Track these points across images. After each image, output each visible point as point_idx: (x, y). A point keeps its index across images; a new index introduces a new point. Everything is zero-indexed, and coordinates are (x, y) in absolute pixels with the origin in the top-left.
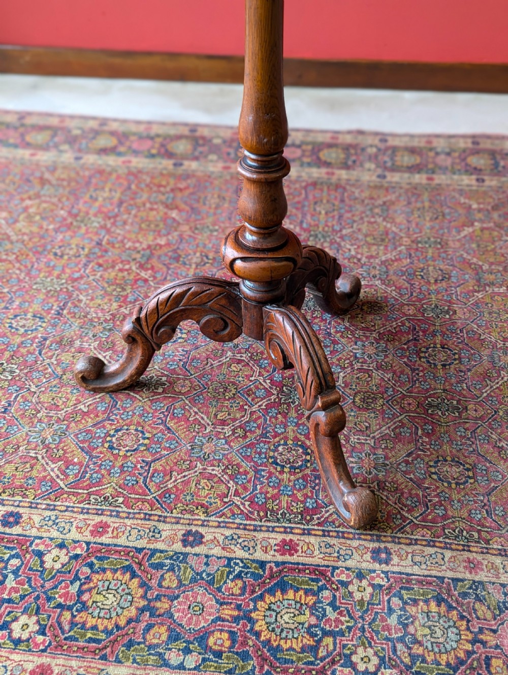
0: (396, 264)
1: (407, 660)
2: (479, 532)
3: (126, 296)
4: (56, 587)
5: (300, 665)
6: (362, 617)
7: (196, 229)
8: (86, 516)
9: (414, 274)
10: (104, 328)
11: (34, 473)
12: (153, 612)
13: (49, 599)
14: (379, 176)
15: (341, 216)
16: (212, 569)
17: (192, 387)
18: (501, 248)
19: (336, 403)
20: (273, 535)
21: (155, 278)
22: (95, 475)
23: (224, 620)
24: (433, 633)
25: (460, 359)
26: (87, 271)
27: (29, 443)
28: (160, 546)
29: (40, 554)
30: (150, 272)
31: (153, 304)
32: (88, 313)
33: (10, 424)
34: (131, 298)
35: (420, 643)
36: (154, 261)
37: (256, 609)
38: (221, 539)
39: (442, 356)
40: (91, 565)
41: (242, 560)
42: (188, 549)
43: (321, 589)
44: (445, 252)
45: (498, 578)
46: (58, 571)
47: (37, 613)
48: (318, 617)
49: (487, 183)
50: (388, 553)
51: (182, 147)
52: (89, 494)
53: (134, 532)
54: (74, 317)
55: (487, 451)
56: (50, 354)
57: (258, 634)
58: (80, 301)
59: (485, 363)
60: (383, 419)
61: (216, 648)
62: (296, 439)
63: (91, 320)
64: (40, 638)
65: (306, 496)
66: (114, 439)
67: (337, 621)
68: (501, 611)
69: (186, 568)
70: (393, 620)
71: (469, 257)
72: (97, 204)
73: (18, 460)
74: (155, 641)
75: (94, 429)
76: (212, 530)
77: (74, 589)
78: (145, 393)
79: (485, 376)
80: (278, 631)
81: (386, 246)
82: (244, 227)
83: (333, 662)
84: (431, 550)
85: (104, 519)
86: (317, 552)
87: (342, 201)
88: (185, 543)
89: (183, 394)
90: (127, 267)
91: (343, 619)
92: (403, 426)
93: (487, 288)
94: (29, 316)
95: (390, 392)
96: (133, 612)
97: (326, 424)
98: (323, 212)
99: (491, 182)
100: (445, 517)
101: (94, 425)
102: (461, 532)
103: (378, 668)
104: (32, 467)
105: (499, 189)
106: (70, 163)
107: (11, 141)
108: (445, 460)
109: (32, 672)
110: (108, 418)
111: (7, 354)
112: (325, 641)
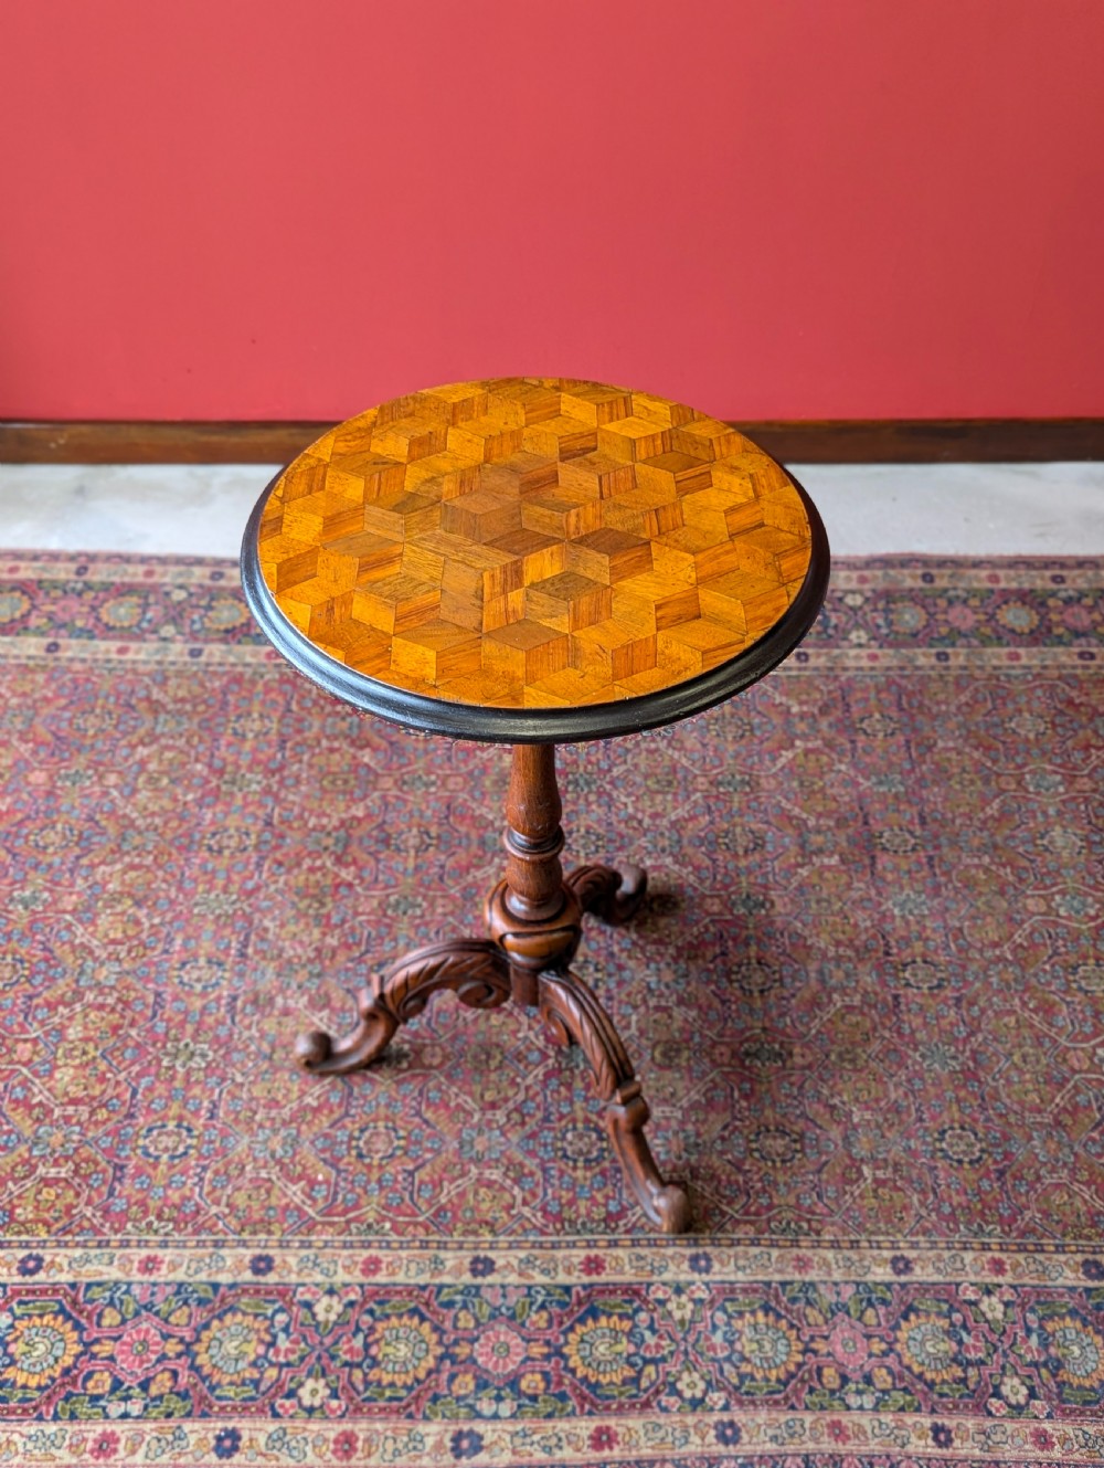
0: (690, 825)
1: (735, 1381)
2: (809, 1221)
3: (328, 917)
4: (336, 1343)
5: (623, 1399)
6: (685, 1339)
7: (405, 783)
8: (350, 1252)
9: (717, 842)
10: (310, 973)
11: (274, 1201)
12: (453, 1359)
13: (333, 1358)
16: (512, 1300)
17: (446, 1057)
18: (832, 786)
19: (637, 1095)
20: (575, 1252)
21: (362, 880)
22: (349, 1196)
23: (533, 1359)
24: (761, 1347)
25: (781, 980)
26: (264, 876)
27: (255, 1160)
28: (447, 1279)
29: (308, 1305)
30: (352, 869)
32: (282, 950)
33: (224, 1135)
34: (335, 919)
35: (748, 1360)
36: (354, 849)
37: (567, 1343)
38: (515, 1263)
40: (371, 1312)
41: (543, 1287)
42: (479, 1280)
43: (636, 1311)
44: (756, 799)
45: (829, 1274)
46: (335, 1323)
47: (324, 1375)
48: (637, 1345)
49: (813, 662)
50: (708, 1258)
52: (348, 1222)
53: (413, 1266)
54: (264, 958)
55: (817, 1113)
56: (247, 1022)
57: (573, 1371)
58: (266, 930)
59: (813, 982)
60: (691, 1079)
61: (530, 1392)
62: (587, 1120)
63: (289, 961)
64: (334, 1403)
65: (607, 1197)
66: (361, 1143)
67: (658, 1346)
68: (833, 1313)
69: (481, 1306)
70: (718, 1338)
71: (789, 806)
72: (248, 746)
73: (248, 1185)
74: (462, 1392)
75: (332, 1131)
76: (503, 1253)
77: (358, 1342)
78: (386, 1071)
79: (815, 1004)
80: (594, 1365)
81: (675, 794)
83: (658, 1392)
84: (754, 1251)
85: (373, 1252)
86: (627, 1268)
88: (475, 1272)
89: (437, 1067)
90: (318, 863)
91: (663, 1343)
92: (715, 1087)
93: (814, 859)
94: (202, 961)
96: (431, 1362)
97: (628, 1121)
99: (818, 659)
100: (770, 1207)
101: (332, 1126)
102: (788, 1223)
103: (705, 1393)
104: (268, 1192)
105: (830, 673)
106: (185, 664)
107: (79, 623)
108: (768, 1130)
109: (336, 1441)
110: (347, 1114)
111: (190, 1028)
112: (647, 1370)
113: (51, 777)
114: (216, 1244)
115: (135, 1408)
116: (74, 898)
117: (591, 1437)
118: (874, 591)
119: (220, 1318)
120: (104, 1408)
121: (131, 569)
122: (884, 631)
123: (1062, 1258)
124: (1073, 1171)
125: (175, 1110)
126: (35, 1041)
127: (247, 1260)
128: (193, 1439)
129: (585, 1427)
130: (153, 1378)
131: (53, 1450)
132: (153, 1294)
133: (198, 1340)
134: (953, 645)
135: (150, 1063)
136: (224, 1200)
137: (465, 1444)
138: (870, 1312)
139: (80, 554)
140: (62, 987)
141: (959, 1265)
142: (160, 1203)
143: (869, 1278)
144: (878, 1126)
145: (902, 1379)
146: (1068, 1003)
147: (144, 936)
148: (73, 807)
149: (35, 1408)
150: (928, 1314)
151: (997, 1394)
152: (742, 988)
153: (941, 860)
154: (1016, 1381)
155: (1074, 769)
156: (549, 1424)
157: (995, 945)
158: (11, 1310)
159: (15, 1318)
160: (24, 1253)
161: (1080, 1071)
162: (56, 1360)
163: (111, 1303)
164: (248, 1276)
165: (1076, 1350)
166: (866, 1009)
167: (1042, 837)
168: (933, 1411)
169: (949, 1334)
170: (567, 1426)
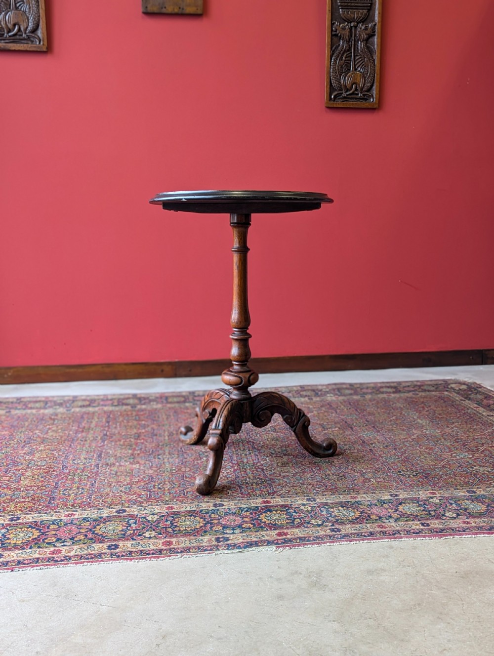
1: (334, 520)
2: (353, 490)
3: (134, 448)
4: (158, 524)
5: (288, 526)
6: (310, 514)
8: (160, 506)
10: (129, 458)
11: (123, 499)
12: (211, 523)
13: (157, 527)
16: (233, 511)
20: (257, 500)
21: (147, 442)
22: (156, 496)
23: (246, 521)
24: (343, 513)
26: (106, 443)
27: (113, 492)
28: (204, 509)
29: (144, 518)
30: (142, 440)
32: (116, 455)
33: (98, 489)
34: (137, 449)
35: (339, 516)
36: (142, 437)
37: (260, 517)
38: (233, 504)
40: (173, 517)
41: (246, 507)
42: (218, 508)
43: (287, 510)
45: (365, 499)
46: (156, 520)
47: (154, 530)
48: (290, 516)
50: (314, 499)
51: (132, 401)
52: (157, 501)
53: (188, 507)
54: (109, 457)
55: (348, 471)
56: (104, 468)
57: (264, 522)
58: (108, 452)
61: (247, 527)
63: (120, 457)
64: (160, 536)
66: (159, 486)
67: (299, 516)
68: (370, 506)
69: (220, 513)
70: (324, 513)
72: (93, 423)
73: (111, 497)
74: (217, 530)
75: (146, 485)
77: (168, 523)
80: (273, 521)
83: (302, 524)
84: (333, 496)
85: (170, 506)
86: (281, 502)
88: (215, 507)
89: (187, 471)
90: (128, 440)
92: (305, 469)
94: (82, 459)
96: (201, 525)
99: (316, 399)
100: (336, 488)
102: (345, 491)
103: (322, 523)
104: (120, 498)
105: (322, 401)
106: (65, 412)
107: (19, 407)
108: (329, 475)
109: (163, 543)
110: (151, 481)
111: (79, 471)
112: (296, 520)
113: (11, 432)
114: (99, 509)
115: (68, 543)
116: (24, 451)
117: (276, 534)
118: (333, 388)
119: (104, 523)
120: (54, 545)
121: (39, 398)
122: (339, 394)
123: (457, 491)
124: (454, 476)
125: (76, 485)
126: (11, 476)
127: (114, 511)
128: (96, 547)
129: (274, 532)
130: (76, 537)
131: (31, 555)
132: (72, 521)
133: (95, 528)
134: (365, 395)
135: (63, 478)
136: (101, 501)
137: (221, 539)
138: (385, 505)
139: (17, 397)
140: (21, 466)
141: (417, 494)
142: (72, 503)
143: (382, 499)
144: (373, 472)
145: (404, 515)
146: (437, 447)
147: (56, 456)
148: (21, 437)
149: (21, 547)
150: (409, 503)
151: (444, 515)
153: (377, 427)
154: (450, 513)
156: (258, 533)
157: (405, 439)
158: (7, 529)
159: (9, 530)
160: (11, 517)
161: (448, 458)
162: (29, 537)
163: (53, 524)
164: (115, 514)
165: (472, 506)
166: (360, 452)
167: (414, 422)
168: (419, 520)
169: (418, 506)
170: (265, 533)
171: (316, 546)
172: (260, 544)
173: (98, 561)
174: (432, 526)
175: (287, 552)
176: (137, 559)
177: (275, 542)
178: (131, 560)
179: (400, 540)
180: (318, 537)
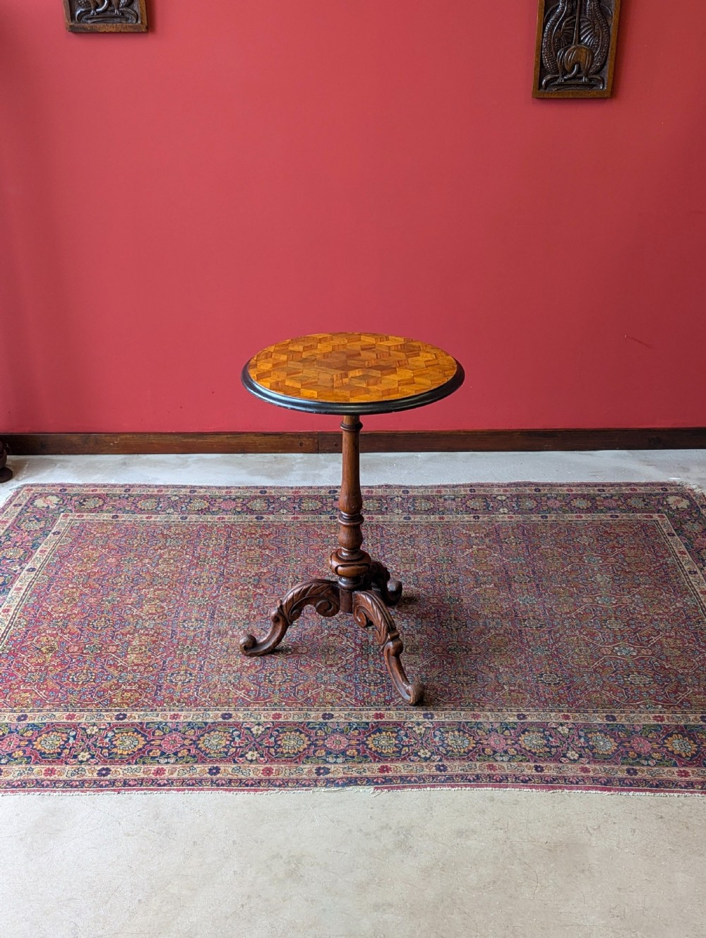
0: (423, 574)
1: (445, 752)
2: (479, 703)
3: (251, 605)
4: (262, 740)
5: (393, 757)
6: (421, 739)
7: (285, 561)
8: (267, 712)
9: (435, 579)
10: (244, 623)
11: (231, 696)
12: (316, 745)
13: (261, 745)
14: (405, 518)
15: (382, 547)
16: (342, 727)
17: (309, 650)
18: (491, 561)
20: (370, 712)
21: (267, 593)
22: (265, 694)
23: (352, 745)
24: (456, 742)
25: (466, 625)
26: (220, 592)
27: (221, 683)
28: (311, 720)
30: (262, 589)
31: (290, 596)
32: (231, 616)
33: (207, 676)
34: (255, 606)
35: (451, 746)
36: (263, 583)
37: (367, 740)
38: (343, 715)
39: (456, 624)
40: (278, 731)
41: (356, 723)
42: (327, 721)
43: (399, 731)
44: (454, 566)
45: (488, 720)
46: (261, 734)
47: (257, 750)
48: (399, 741)
49: (481, 519)
50: (432, 715)
51: (258, 505)
52: (265, 703)
53: (296, 716)
54: (222, 618)
55: (483, 669)
56: (215, 639)
57: (371, 749)
58: (224, 609)
59: (481, 626)
60: (423, 658)
61: (351, 755)
62: (375, 671)
63: (234, 619)
64: (262, 759)
65: (385, 695)
66: (270, 678)
67: (409, 741)
68: (490, 732)
69: (327, 729)
70: (437, 739)
71: (470, 568)
72: (210, 549)
73: (219, 691)
74: (320, 755)
75: (257, 674)
76: (337, 712)
77: (272, 740)
78: (281, 655)
79: (482, 633)
80: (380, 747)
81: (415, 564)
82: (341, 549)
83: (409, 755)
84: (455, 712)
85: (278, 712)
86: (394, 717)
87: (382, 536)
88: (324, 718)
89: (304, 654)
90: (246, 587)
91: (412, 740)
92: (435, 660)
93: (482, 585)
94: (193, 620)
95: (426, 644)
96: (305, 746)
97: (393, 648)
98: (370, 545)
99: (484, 518)
100: (460, 698)
101: (257, 672)
102: (469, 703)
103: (431, 756)
104: (228, 694)
105: (490, 522)
106: (179, 522)
107: (127, 509)
108: (460, 674)
109: (263, 770)
110: (263, 668)
111: (189, 642)
112: (404, 749)
113: (118, 560)
114: (205, 710)
115: (172, 761)
116: (132, 599)
117: (379, 769)
118: (511, 495)
119: (208, 733)
120: (158, 761)
121: (151, 490)
122: (516, 508)
123: (597, 715)
124: (602, 688)
125: (184, 667)
126: (117, 646)
127: (219, 715)
128: (198, 770)
129: (377, 766)
130: (180, 751)
131: (136, 773)
132: (177, 726)
133: (199, 740)
134: (550, 513)
135: (171, 653)
136: (208, 696)
137: (322, 771)
138: (507, 731)
139: (126, 485)
140: (128, 628)
141: (548, 716)
142: (179, 697)
143: (506, 721)
144: (511, 673)
145: (521, 752)
146: (601, 633)
147: (165, 612)
148: (129, 570)
149: (127, 761)
150: (533, 732)
151: (565, 756)
152: (447, 628)
153: (542, 585)
154: (573, 752)
155: (607, 555)
156: (360, 765)
157: (568, 613)
158: (113, 731)
159: (115, 734)
160: (119, 713)
161: (607, 655)
162: (135, 746)
163: (159, 728)
164: (220, 720)
165: (602, 743)
166: (506, 635)
167: (591, 578)
168: (535, 761)
169: (542, 738)
170: (368, 766)
171: (415, 790)
172: (359, 782)
173: (198, 789)
174: (546, 772)
175: (385, 795)
176: (236, 790)
177: (375, 780)
178: (230, 791)
179: (505, 789)
180: (420, 778)
